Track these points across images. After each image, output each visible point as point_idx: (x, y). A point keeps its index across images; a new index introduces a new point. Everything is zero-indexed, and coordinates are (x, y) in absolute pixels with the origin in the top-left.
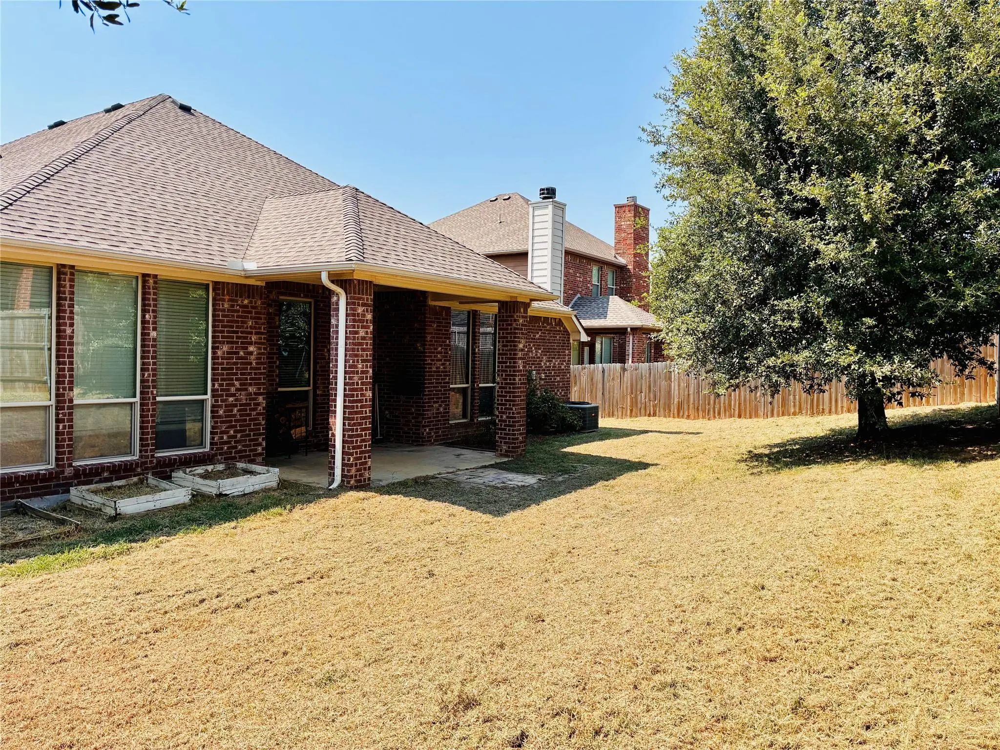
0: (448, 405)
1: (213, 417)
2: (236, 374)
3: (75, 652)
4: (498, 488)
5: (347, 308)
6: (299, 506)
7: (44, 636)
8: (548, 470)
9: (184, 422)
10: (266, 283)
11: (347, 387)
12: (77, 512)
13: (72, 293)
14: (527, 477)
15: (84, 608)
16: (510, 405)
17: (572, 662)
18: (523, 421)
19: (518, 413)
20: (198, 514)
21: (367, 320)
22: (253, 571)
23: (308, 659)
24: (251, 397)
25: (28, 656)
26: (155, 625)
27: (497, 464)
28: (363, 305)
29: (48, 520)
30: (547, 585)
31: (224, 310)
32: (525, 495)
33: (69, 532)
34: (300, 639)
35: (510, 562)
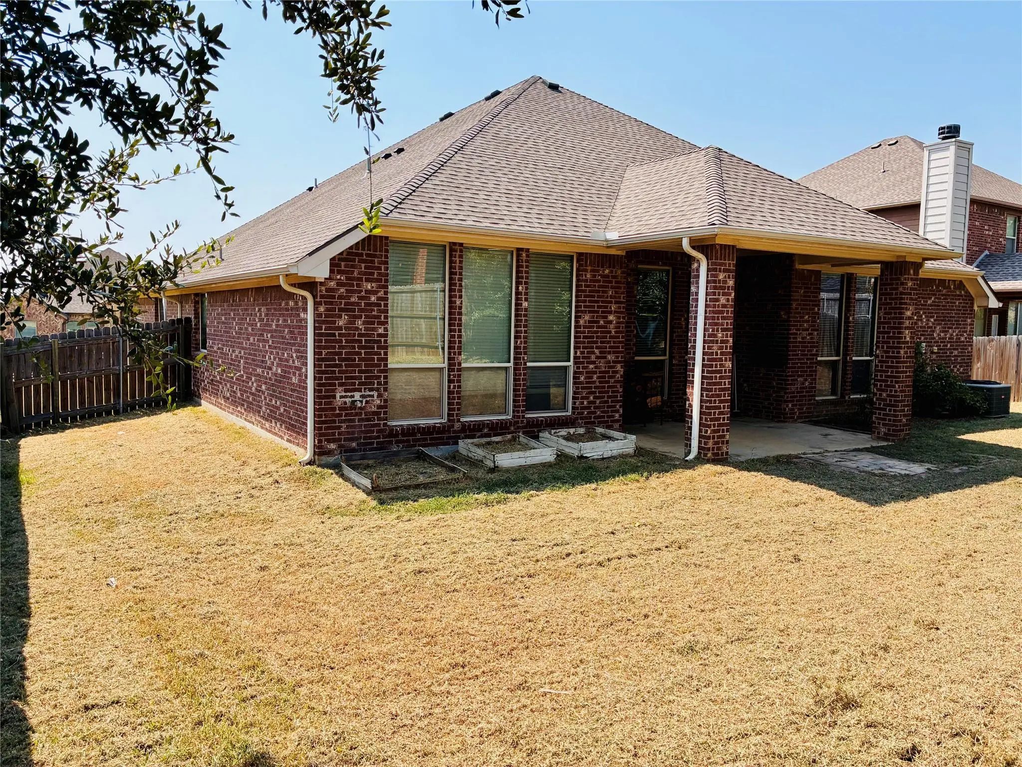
0: (815, 379)
1: (575, 383)
2: (596, 342)
3: (465, 585)
4: (875, 475)
5: (708, 275)
6: (655, 475)
7: (441, 567)
8: (937, 459)
9: (548, 387)
10: (627, 252)
11: (706, 357)
12: (464, 462)
13: (461, 268)
14: (912, 465)
15: (471, 546)
16: (892, 382)
17: (976, 681)
18: (908, 400)
19: (901, 391)
20: (562, 473)
21: (729, 287)
22: (613, 533)
23: (669, 625)
24: (611, 366)
25: (428, 583)
26: (529, 570)
27: (872, 447)
28: (725, 271)
29: (442, 466)
30: (942, 589)
31: (586, 281)
32: (910, 486)
33: (458, 478)
34: (660, 605)
35: (892, 557)
